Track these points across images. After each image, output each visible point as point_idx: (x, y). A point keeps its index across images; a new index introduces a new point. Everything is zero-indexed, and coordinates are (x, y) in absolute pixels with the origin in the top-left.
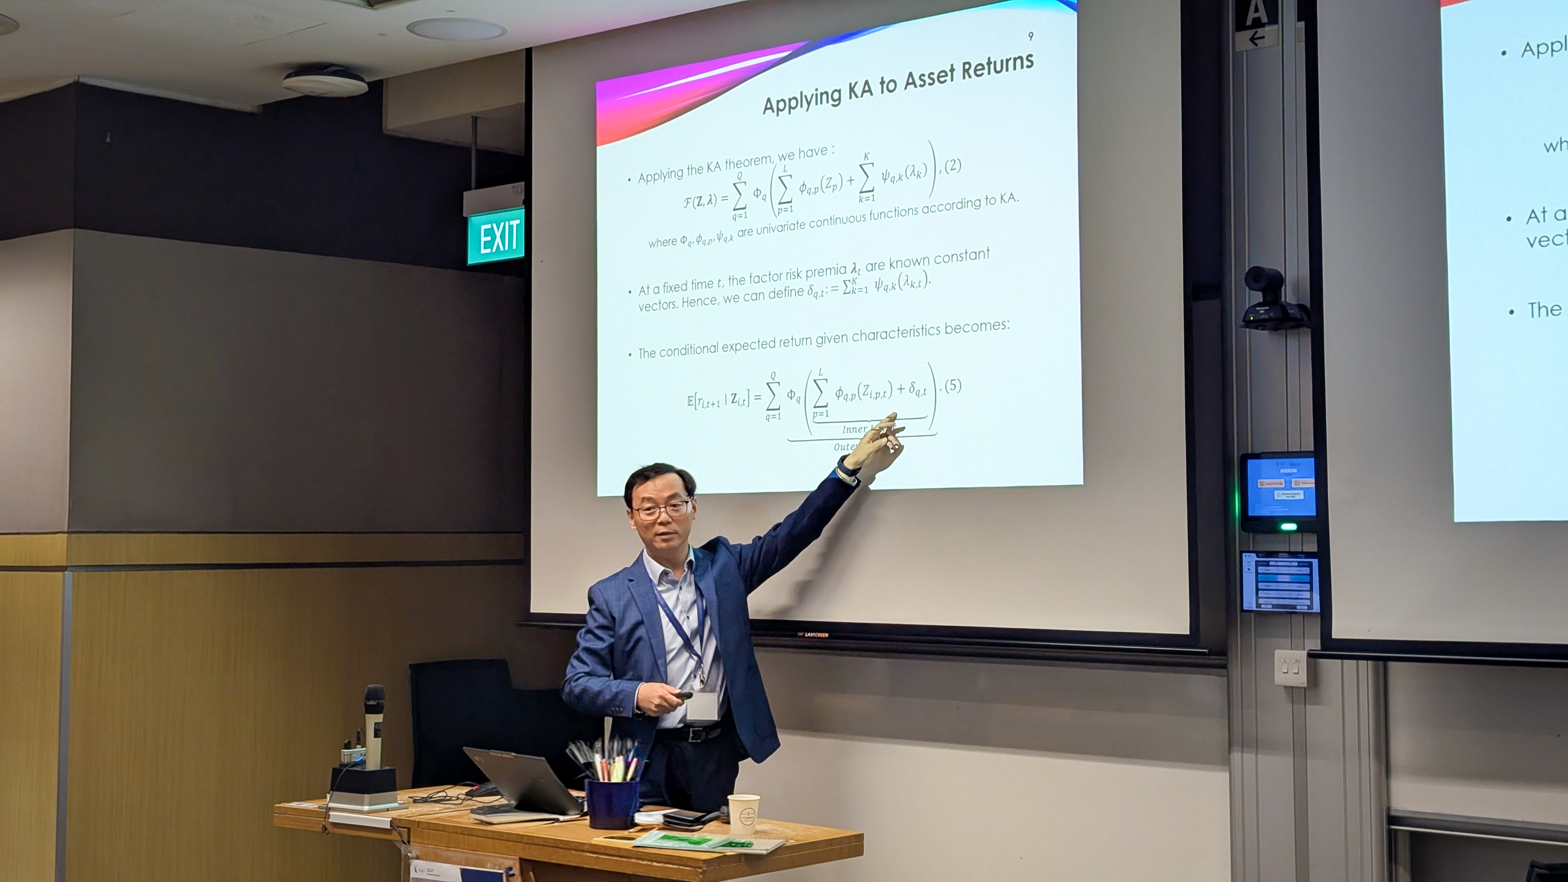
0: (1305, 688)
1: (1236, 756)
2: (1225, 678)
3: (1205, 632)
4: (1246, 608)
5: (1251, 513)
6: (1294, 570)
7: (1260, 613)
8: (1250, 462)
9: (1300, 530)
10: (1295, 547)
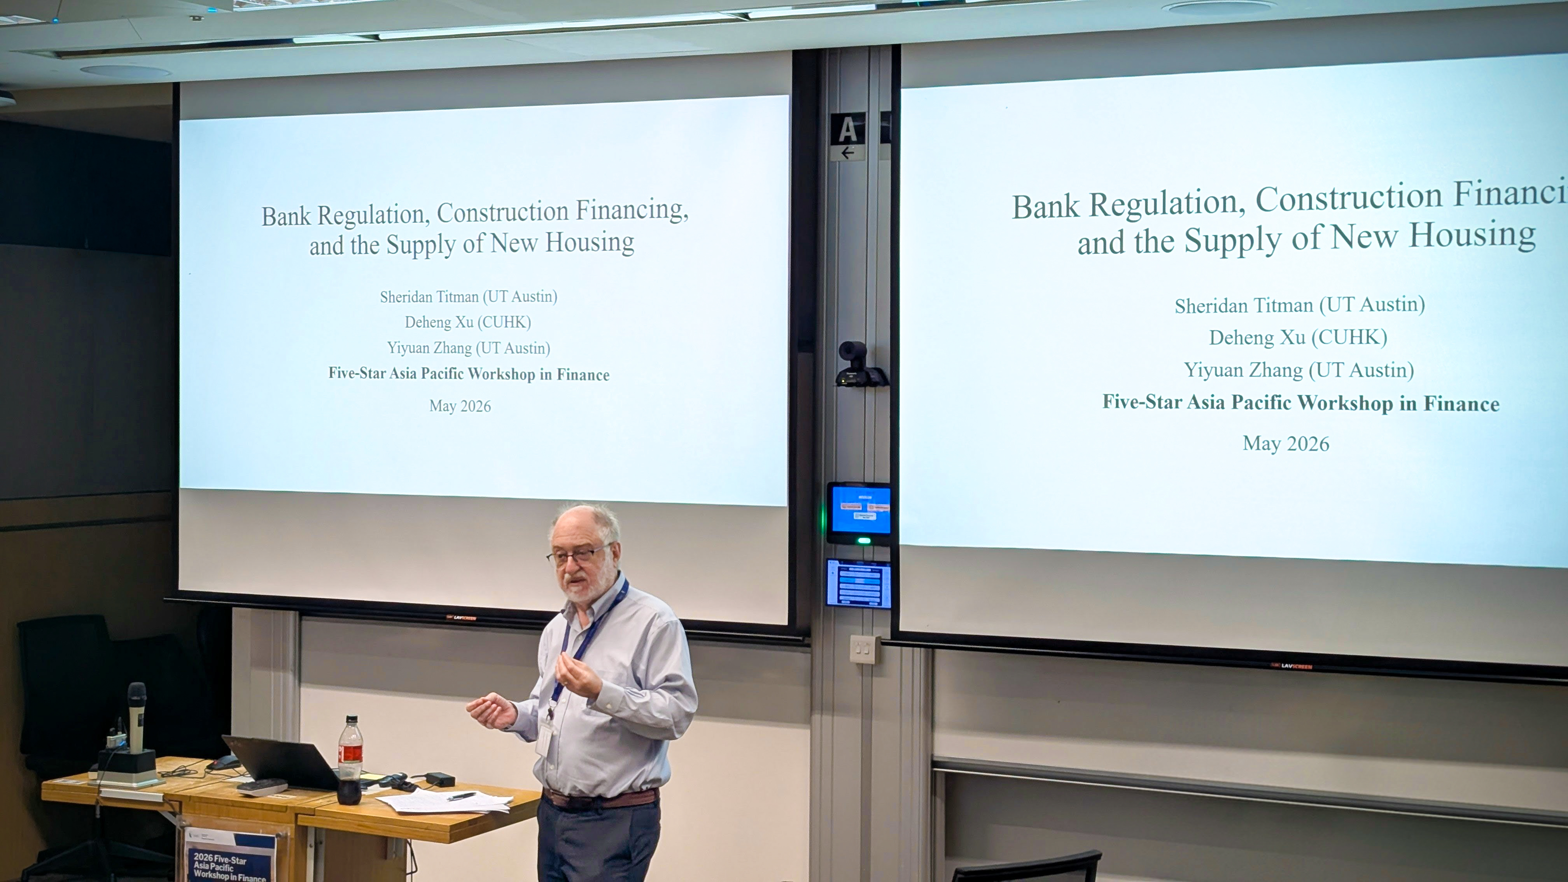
0: (872, 665)
1: (816, 717)
2: (809, 655)
3: (800, 623)
4: (829, 603)
5: (835, 529)
6: (868, 575)
7: (839, 607)
8: (835, 489)
9: (873, 544)
10: (868, 557)
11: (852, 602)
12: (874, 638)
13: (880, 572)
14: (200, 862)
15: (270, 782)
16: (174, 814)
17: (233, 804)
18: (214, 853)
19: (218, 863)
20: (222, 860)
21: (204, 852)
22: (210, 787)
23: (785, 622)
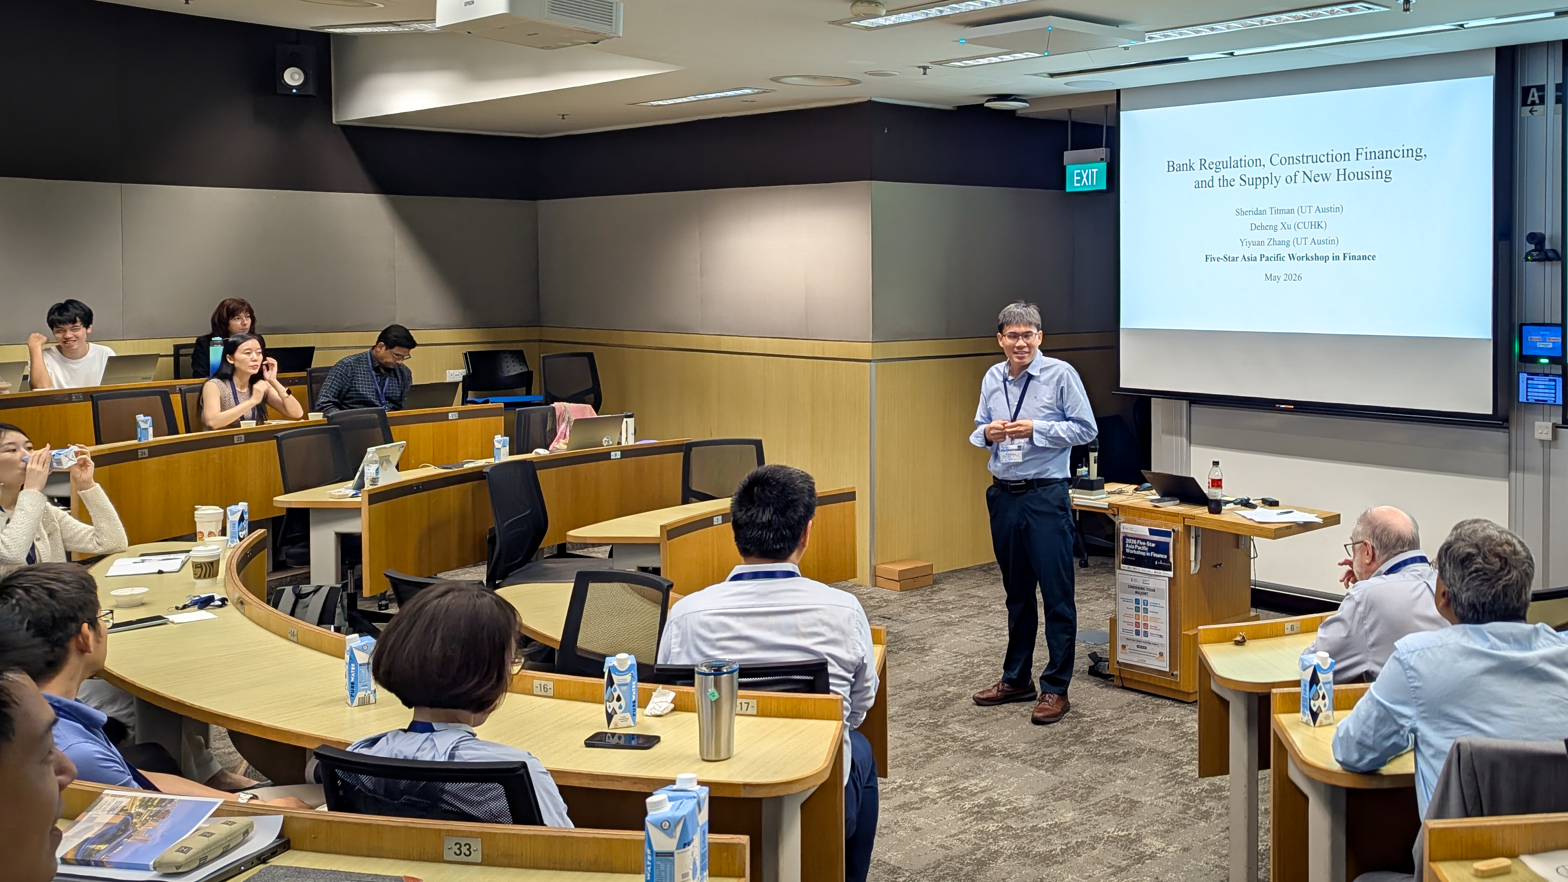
0: (1550, 442)
1: (1513, 474)
2: (1508, 434)
3: (1500, 413)
4: (1520, 400)
5: (1524, 353)
6: (1547, 383)
7: (1527, 403)
8: (1524, 327)
9: (1550, 363)
10: (1547, 371)
11: (1536, 400)
12: (1550, 424)
13: (1555, 381)
14: (1129, 544)
15: (1169, 498)
16: (1114, 515)
17: (1148, 510)
18: (1137, 539)
19: (1139, 545)
20: (1141, 543)
21: (1132, 538)
22: (1135, 501)
23: (1491, 413)
